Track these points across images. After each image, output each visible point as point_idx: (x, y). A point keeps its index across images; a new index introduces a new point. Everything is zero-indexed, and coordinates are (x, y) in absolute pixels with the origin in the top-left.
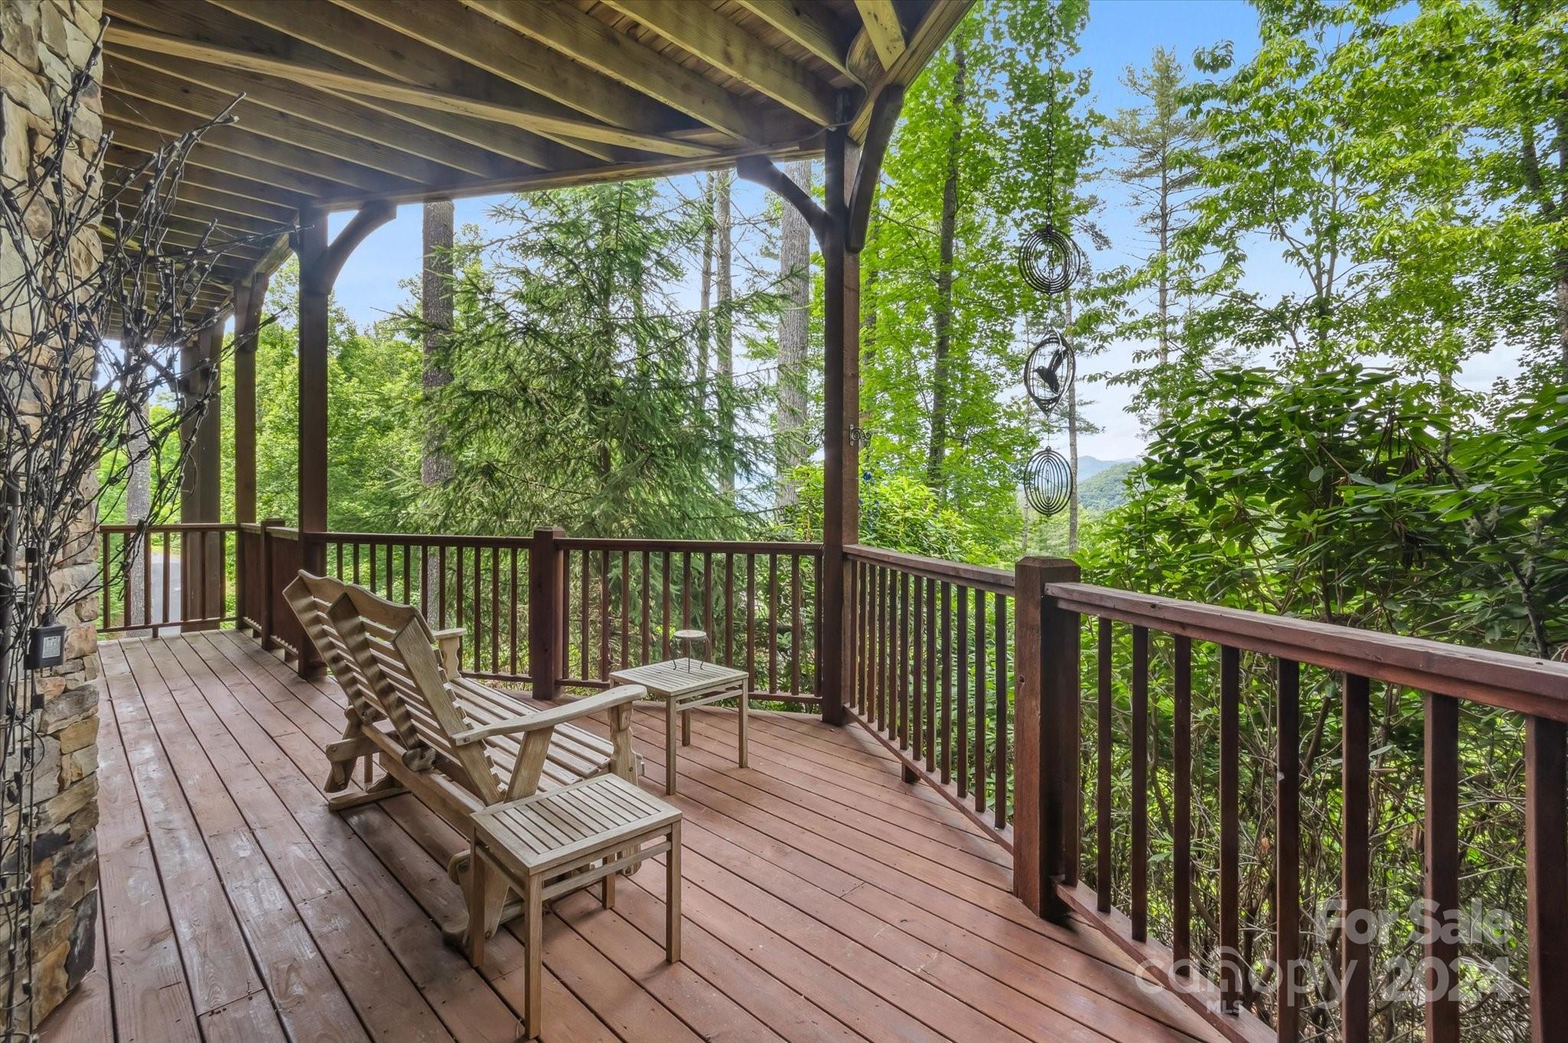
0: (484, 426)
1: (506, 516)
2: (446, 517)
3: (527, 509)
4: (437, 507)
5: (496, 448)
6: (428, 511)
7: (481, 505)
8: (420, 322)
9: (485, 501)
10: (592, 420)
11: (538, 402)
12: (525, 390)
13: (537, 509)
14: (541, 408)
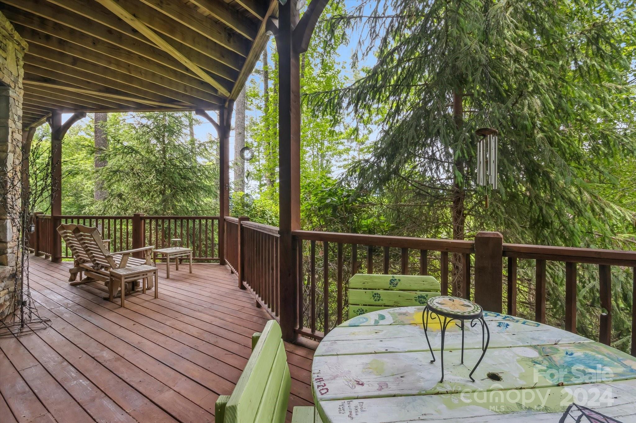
0: (118, 181)
1: (127, 210)
2: (104, 211)
3: (135, 208)
4: (101, 207)
5: (123, 188)
6: (98, 209)
7: (117, 206)
8: (94, 148)
9: (119, 205)
10: (157, 179)
11: (137, 173)
12: (133, 169)
13: (138, 208)
14: (139, 175)
